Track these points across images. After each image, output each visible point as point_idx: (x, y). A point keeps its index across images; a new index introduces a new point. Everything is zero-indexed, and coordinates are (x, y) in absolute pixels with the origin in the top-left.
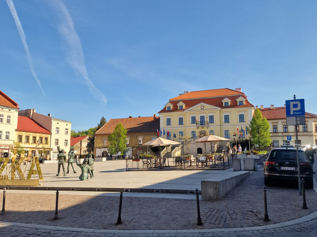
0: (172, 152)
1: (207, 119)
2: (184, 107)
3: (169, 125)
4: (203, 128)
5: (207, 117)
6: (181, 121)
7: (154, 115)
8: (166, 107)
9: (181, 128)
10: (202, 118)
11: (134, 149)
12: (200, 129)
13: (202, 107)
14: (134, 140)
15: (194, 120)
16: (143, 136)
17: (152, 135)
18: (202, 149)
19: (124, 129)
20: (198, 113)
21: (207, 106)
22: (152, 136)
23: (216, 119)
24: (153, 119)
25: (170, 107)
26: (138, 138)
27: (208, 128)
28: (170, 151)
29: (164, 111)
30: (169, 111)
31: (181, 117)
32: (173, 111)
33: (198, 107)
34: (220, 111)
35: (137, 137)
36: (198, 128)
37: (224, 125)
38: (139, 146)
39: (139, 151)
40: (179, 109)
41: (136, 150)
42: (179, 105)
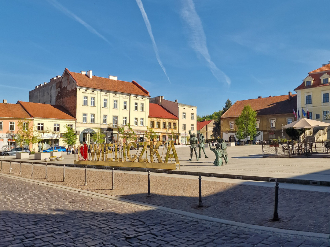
0: (316, 136)
3: (309, 103)
6: (326, 98)
7: (289, 93)
8: (304, 82)
9: (326, 107)
11: (266, 133)
14: (265, 123)
16: (275, 119)
19: (253, 110)
22: (287, 118)
24: (288, 98)
25: (310, 82)
26: (270, 120)
28: (311, 135)
29: (302, 87)
30: (309, 86)
31: (325, 92)
32: (314, 86)
35: (268, 119)
38: (271, 129)
39: (271, 136)
40: (322, 83)
41: (268, 134)
42: (322, 78)
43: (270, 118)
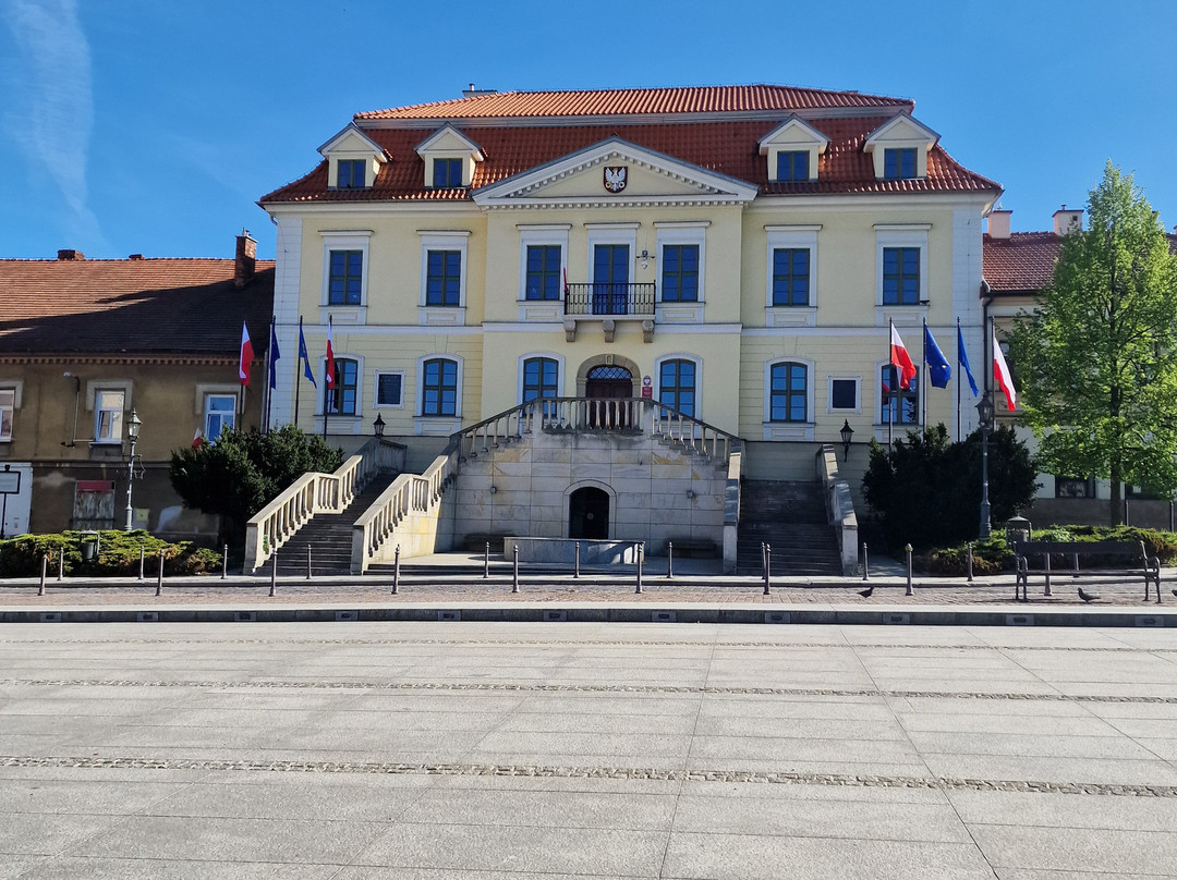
0: (367, 519)
1: (645, 273)
2: (470, 172)
4: (611, 336)
5: (645, 254)
6: (443, 281)
7: (241, 242)
8: (326, 164)
9: (441, 335)
10: (611, 260)
11: (55, 480)
12: (592, 347)
13: (615, 179)
14: (55, 411)
15: (543, 271)
16: (128, 384)
17: (207, 381)
18: (605, 496)
20: (578, 217)
21: (650, 169)
22: (202, 388)
23: (717, 277)
25: (360, 166)
26: (90, 396)
27: (649, 337)
28: (342, 507)
29: (311, 187)
30: (353, 187)
31: (443, 244)
32: (382, 193)
33: (580, 172)
34: (747, 208)
35: (78, 386)
36: (573, 336)
37: (770, 322)
38: (95, 458)
39: (89, 502)
40: (429, 181)
41: (68, 487)
42: (430, 152)
43: (93, 378)
